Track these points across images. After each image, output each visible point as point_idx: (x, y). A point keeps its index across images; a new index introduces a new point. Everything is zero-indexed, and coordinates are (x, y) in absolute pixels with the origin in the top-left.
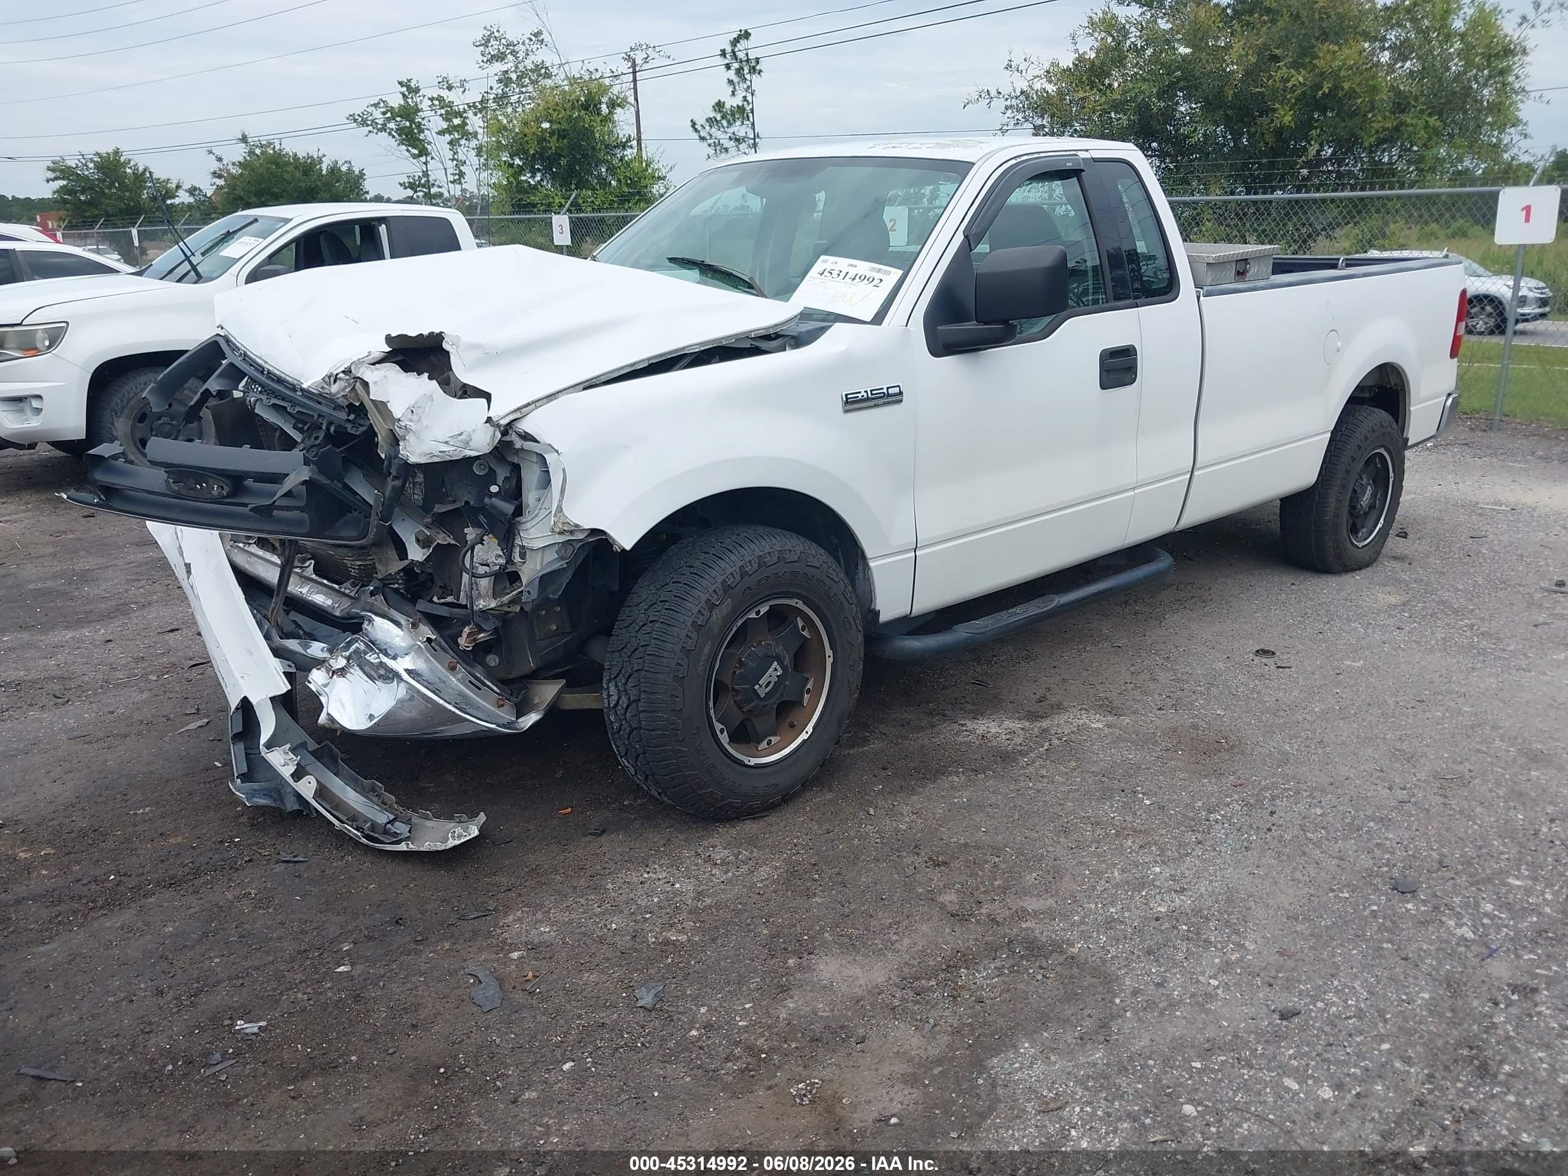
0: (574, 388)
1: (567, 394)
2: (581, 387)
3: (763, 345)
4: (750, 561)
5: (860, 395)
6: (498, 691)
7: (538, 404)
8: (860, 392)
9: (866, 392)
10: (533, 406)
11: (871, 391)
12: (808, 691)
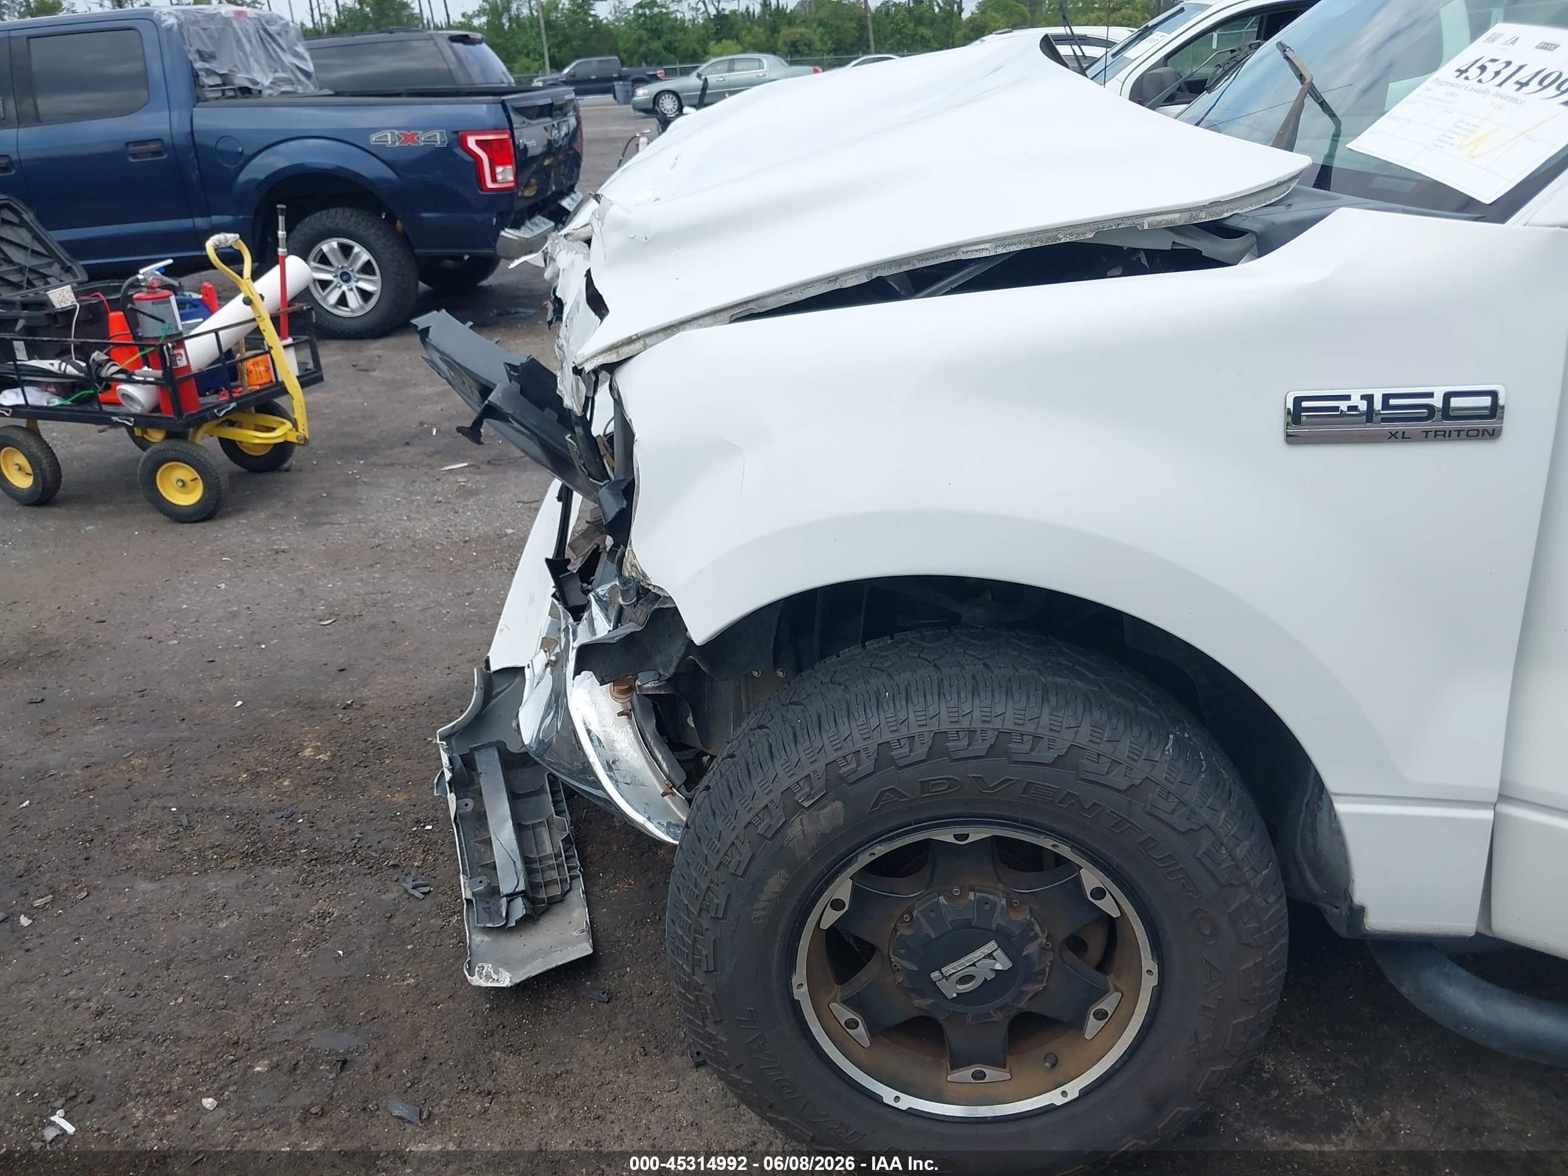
0: (714, 315)
1: (701, 326)
2: (727, 315)
3: (1208, 246)
4: (911, 738)
5: (1343, 405)
6: (666, 770)
7: (648, 341)
8: (1348, 398)
9: (1369, 398)
10: (638, 345)
11: (1386, 397)
12: (1101, 1015)
